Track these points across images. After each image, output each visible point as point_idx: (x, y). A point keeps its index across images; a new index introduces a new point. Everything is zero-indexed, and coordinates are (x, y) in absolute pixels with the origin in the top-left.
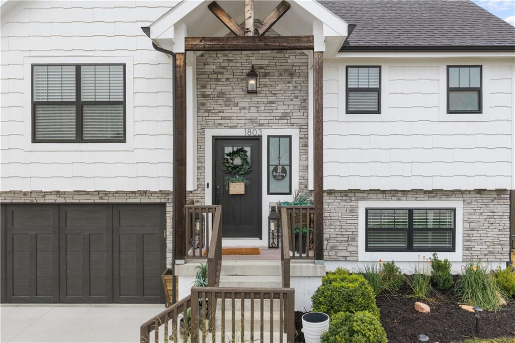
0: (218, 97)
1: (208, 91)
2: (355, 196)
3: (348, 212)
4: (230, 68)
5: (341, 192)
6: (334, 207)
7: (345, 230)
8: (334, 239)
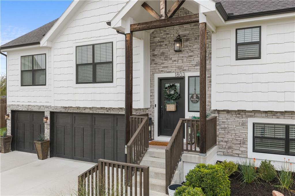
0: (161, 55)
1: (156, 53)
2: (245, 115)
3: (240, 125)
4: (167, 38)
5: (235, 111)
6: (231, 121)
7: (238, 137)
8: (231, 142)
